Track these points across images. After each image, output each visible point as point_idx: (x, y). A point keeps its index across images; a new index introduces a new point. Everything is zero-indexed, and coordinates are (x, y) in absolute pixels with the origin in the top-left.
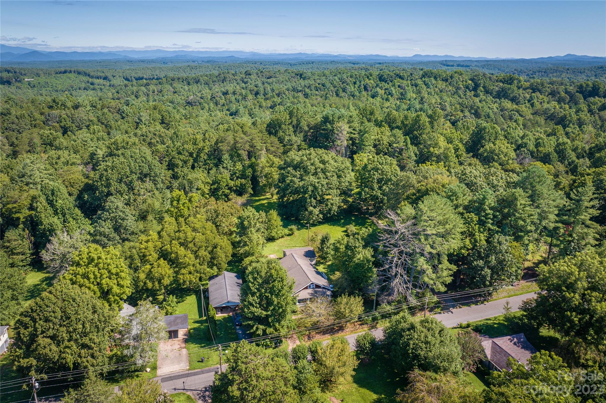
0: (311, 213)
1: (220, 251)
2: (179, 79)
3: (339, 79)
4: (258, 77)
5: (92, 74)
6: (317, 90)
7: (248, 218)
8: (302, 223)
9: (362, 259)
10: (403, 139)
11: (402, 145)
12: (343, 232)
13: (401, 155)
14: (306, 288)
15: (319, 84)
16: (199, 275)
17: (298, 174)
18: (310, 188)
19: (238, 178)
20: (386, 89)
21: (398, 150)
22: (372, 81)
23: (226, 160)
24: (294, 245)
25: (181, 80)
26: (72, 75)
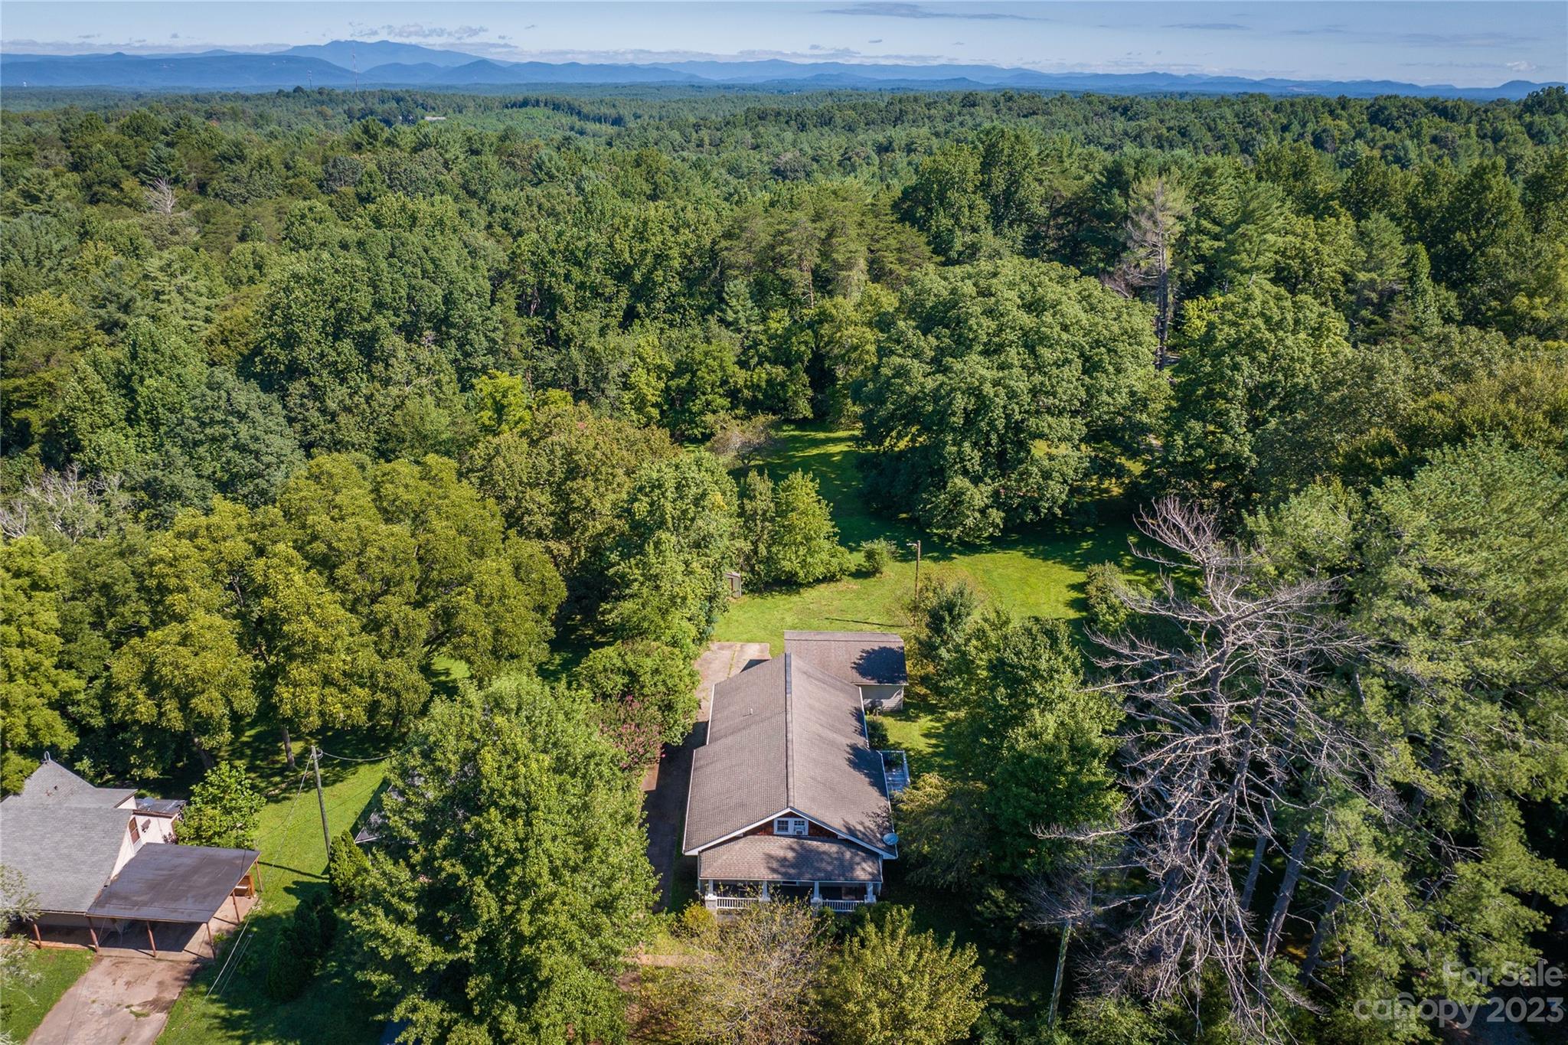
0: (957, 499)
1: (475, 608)
2: (778, 114)
3: (1237, 115)
4: (998, 112)
5: (585, 110)
6: (1161, 147)
7: (653, 487)
8: (931, 535)
9: (1049, 737)
10: (1402, 252)
11: (1392, 272)
12: (1073, 587)
13: (1385, 316)
14: (766, 829)
15: (1169, 129)
16: (362, 693)
17: (928, 344)
18: (960, 402)
19: (763, 359)
20: (1386, 147)
21: (1373, 295)
22: (1344, 124)
23: (737, 297)
24: (860, 617)
25: (783, 119)
26: (539, 113)
